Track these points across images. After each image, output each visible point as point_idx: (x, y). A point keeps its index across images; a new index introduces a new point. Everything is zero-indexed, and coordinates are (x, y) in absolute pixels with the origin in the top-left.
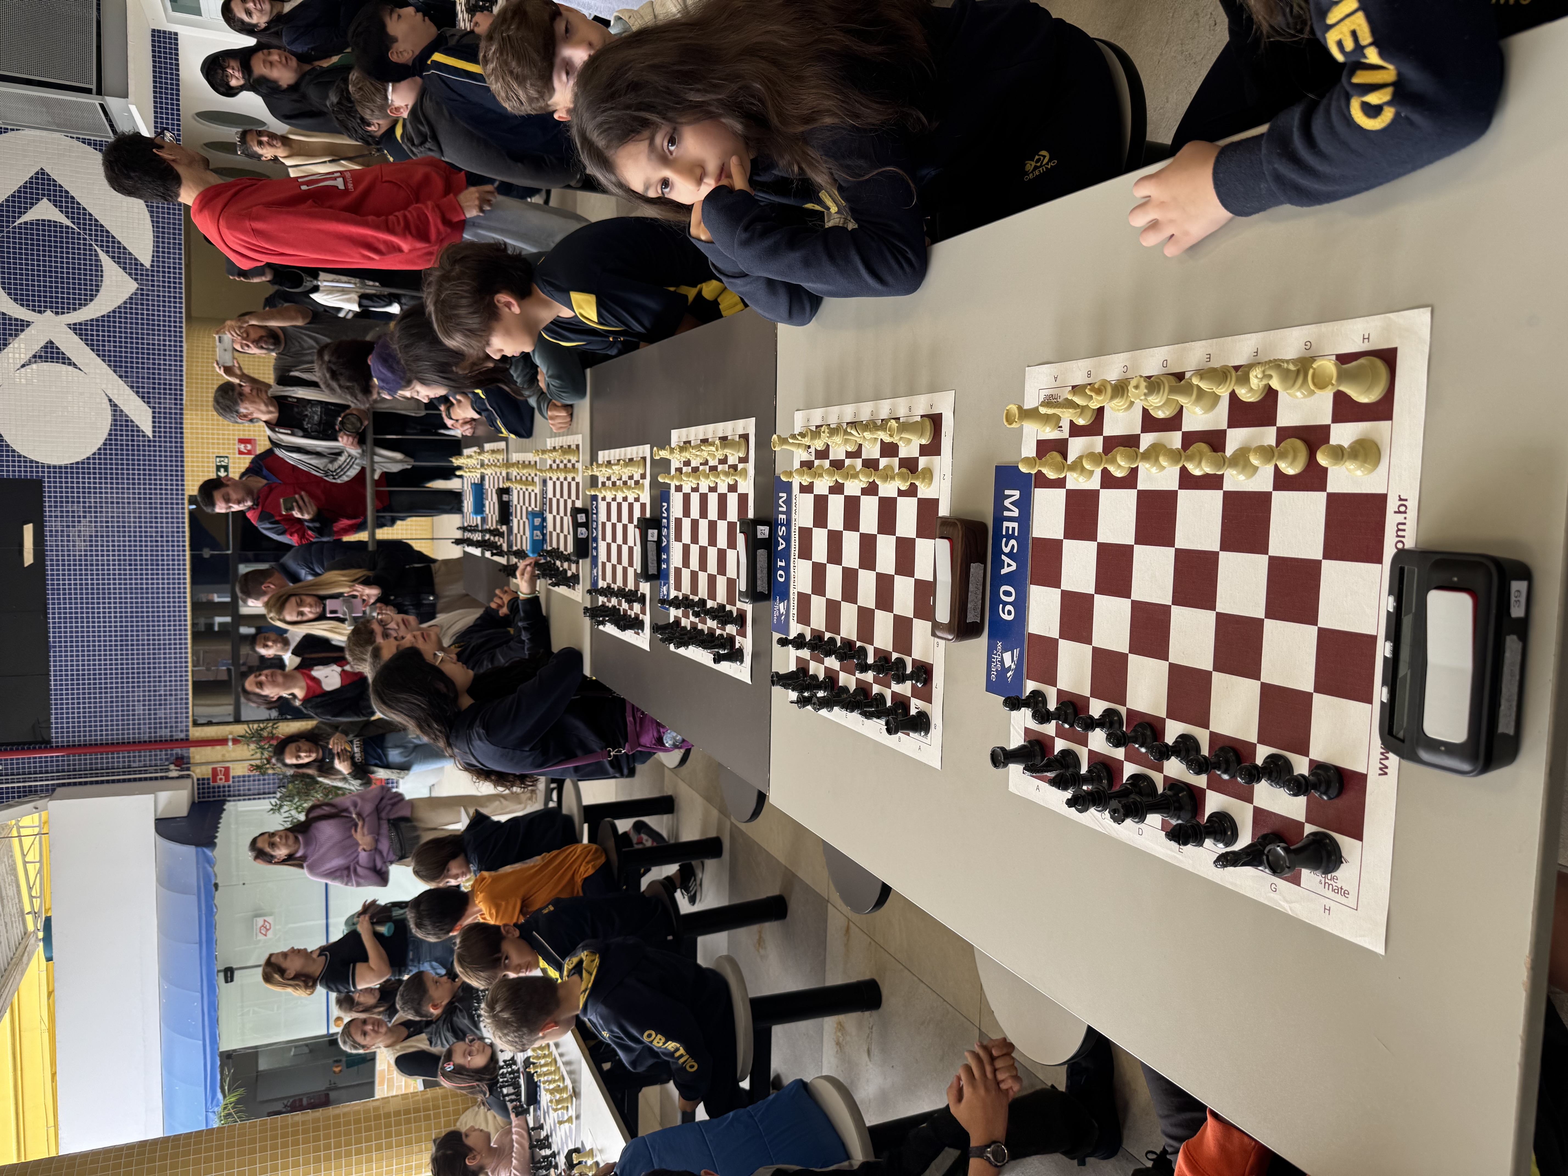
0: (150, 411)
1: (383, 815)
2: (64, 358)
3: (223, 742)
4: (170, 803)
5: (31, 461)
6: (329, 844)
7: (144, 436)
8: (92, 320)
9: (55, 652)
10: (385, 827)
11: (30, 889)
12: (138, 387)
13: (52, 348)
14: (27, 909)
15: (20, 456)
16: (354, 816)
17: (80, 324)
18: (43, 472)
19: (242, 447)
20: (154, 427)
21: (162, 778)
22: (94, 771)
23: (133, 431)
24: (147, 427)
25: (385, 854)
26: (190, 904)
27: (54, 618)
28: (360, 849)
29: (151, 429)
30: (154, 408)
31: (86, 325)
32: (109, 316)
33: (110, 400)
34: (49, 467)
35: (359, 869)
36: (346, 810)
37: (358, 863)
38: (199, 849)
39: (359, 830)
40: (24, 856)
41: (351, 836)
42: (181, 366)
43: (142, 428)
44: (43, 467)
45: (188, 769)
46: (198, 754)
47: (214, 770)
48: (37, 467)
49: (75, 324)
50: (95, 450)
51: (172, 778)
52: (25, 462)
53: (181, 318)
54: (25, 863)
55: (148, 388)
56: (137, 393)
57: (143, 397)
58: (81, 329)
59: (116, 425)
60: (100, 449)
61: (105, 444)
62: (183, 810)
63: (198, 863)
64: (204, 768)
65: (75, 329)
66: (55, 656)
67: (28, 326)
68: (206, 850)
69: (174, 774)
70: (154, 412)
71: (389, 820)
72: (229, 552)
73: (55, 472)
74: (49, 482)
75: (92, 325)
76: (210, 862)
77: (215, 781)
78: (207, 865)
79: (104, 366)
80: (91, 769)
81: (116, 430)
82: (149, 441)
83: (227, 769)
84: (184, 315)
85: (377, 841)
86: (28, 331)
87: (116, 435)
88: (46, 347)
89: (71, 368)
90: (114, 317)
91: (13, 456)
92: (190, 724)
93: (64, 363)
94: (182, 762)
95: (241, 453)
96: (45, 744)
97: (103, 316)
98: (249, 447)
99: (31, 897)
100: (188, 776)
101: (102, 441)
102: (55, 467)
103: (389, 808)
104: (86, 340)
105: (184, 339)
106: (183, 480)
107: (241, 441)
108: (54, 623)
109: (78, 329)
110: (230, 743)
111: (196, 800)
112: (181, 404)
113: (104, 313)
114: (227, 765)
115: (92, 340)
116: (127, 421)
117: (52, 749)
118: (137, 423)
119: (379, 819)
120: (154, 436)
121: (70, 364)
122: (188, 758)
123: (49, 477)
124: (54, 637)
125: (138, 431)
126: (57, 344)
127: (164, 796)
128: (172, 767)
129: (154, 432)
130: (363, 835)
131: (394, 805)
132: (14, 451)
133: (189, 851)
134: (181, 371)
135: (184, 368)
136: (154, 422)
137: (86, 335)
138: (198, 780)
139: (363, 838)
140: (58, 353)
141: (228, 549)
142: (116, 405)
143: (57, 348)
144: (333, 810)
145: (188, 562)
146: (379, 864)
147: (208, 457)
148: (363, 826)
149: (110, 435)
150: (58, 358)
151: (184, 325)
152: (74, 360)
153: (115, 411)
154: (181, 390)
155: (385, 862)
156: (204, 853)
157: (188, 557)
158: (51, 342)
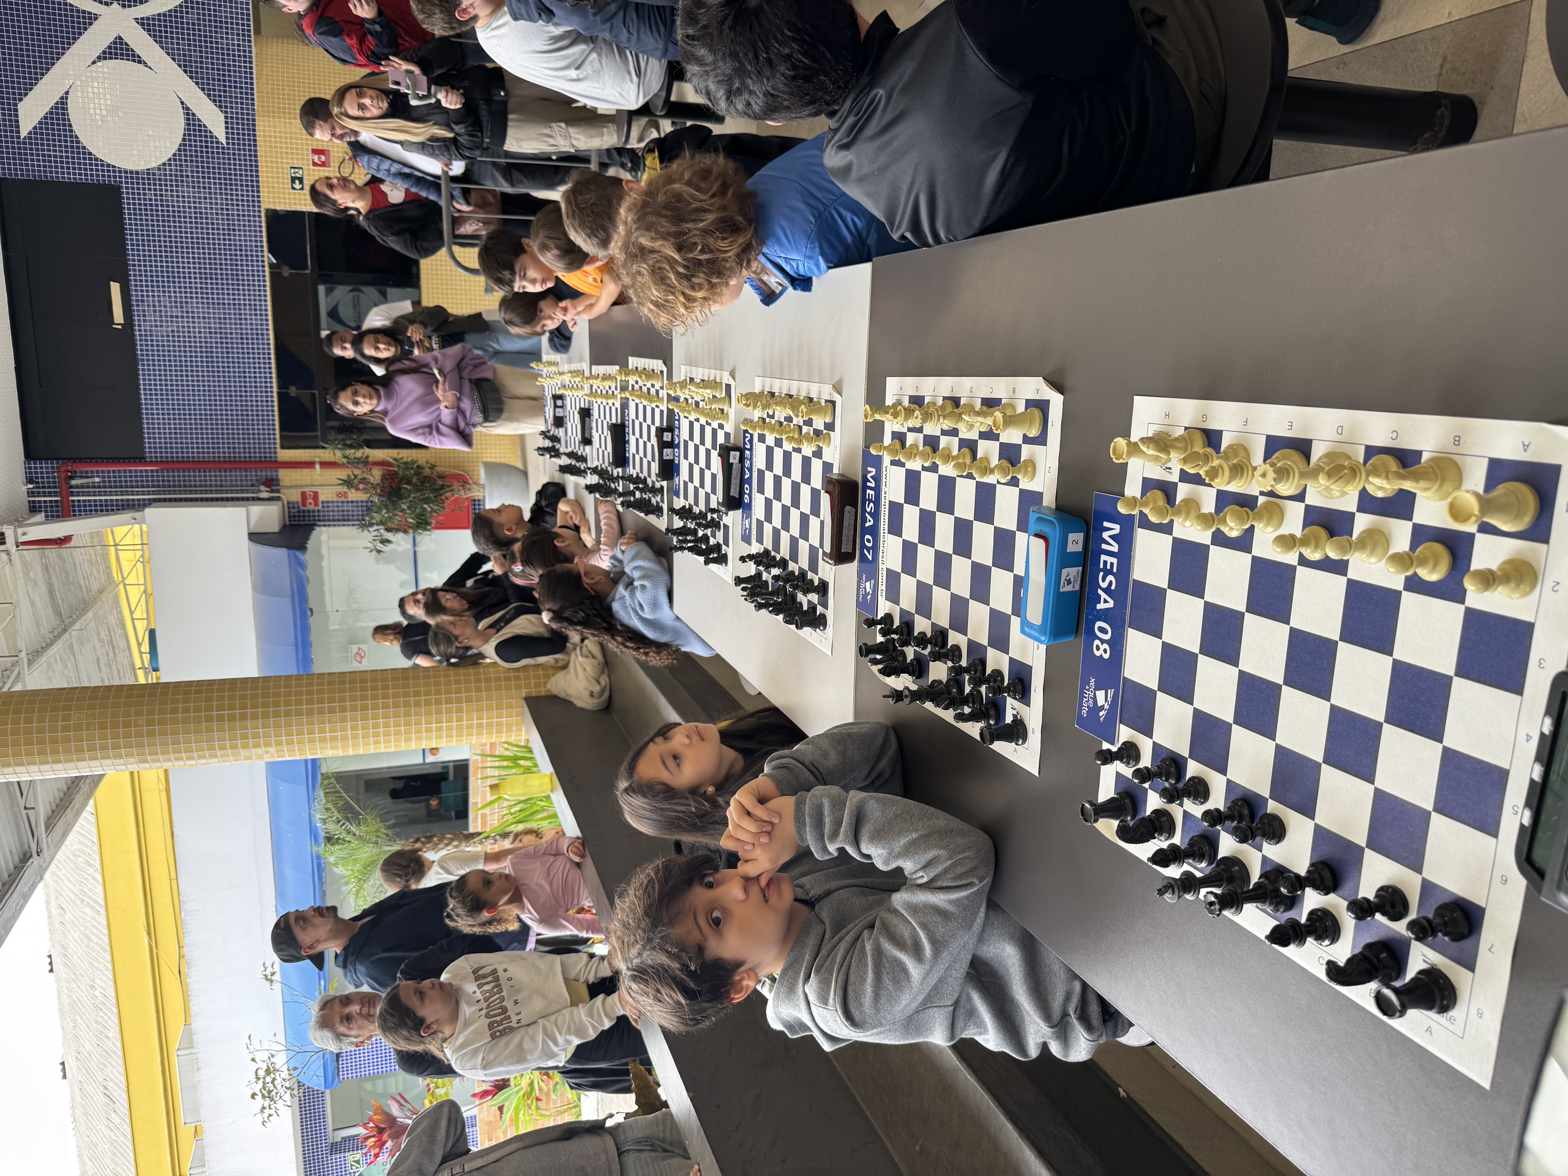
0: (222, 116)
1: (465, 374)
2: (133, 56)
3: (310, 465)
4: (261, 518)
5: (108, 165)
6: (410, 399)
7: (217, 142)
8: (159, 15)
9: (143, 365)
10: (467, 386)
11: (139, 645)
12: (209, 90)
13: (121, 44)
14: (138, 664)
15: (96, 159)
16: (436, 372)
17: (148, 19)
18: (121, 177)
19: (316, 158)
20: (227, 133)
21: (253, 499)
22: (187, 487)
23: (206, 136)
24: (220, 133)
25: (468, 414)
26: (285, 607)
27: (140, 330)
28: (442, 406)
29: (224, 135)
30: (226, 112)
31: (154, 19)
32: (176, 11)
33: (182, 103)
34: (126, 172)
35: (441, 427)
36: (427, 365)
37: (440, 421)
38: (291, 552)
39: (440, 386)
40: (132, 612)
41: (433, 393)
42: (251, 68)
43: (215, 133)
44: (120, 172)
45: (278, 491)
46: (286, 476)
47: (303, 494)
48: (114, 171)
49: (142, 19)
50: (170, 155)
51: (263, 499)
52: (102, 165)
53: (249, 31)
54: (133, 619)
55: (220, 91)
56: (209, 95)
57: (215, 101)
58: (149, 25)
59: (189, 130)
60: (175, 155)
61: (179, 150)
62: (274, 526)
63: (290, 566)
64: (293, 491)
65: (142, 24)
66: (143, 370)
67: (96, 19)
68: (297, 553)
69: (265, 495)
70: (226, 117)
71: (470, 380)
72: (308, 272)
73: (132, 178)
74: (127, 188)
75: (159, 20)
76: (302, 565)
77: (304, 505)
78: (299, 568)
79: (174, 65)
80: (185, 486)
81: (189, 135)
82: (223, 148)
83: (316, 494)
84: (252, 28)
85: (459, 399)
86: (96, 24)
87: (190, 140)
88: (115, 43)
89: (141, 66)
90: (181, 12)
91: (90, 159)
92: (278, 446)
93: (134, 61)
94: (272, 483)
95: (315, 164)
96: (141, 459)
97: (170, 11)
98: (323, 158)
99: (141, 653)
100: (278, 499)
101: (176, 147)
102: (131, 172)
103: (470, 368)
104: (155, 36)
105: (253, 44)
106: (258, 191)
107: (315, 152)
108: (140, 335)
109: (145, 23)
110: (318, 466)
111: (288, 523)
112: (253, 110)
113: (171, 7)
114: (315, 489)
115: (161, 37)
116: (200, 126)
117: (146, 463)
118: (210, 128)
119: (461, 378)
120: (228, 143)
121: (140, 62)
122: (278, 480)
123: (127, 183)
124: (142, 350)
125: (212, 137)
126: (126, 39)
127: (256, 510)
128: (262, 488)
129: (227, 138)
130: (445, 391)
131: (475, 366)
132: (90, 154)
133: (281, 554)
134: (251, 73)
135: (254, 71)
136: (227, 128)
137: (155, 31)
138: (288, 503)
139: (444, 395)
140: (127, 50)
141: (306, 268)
142: (188, 108)
143: (127, 44)
144: (414, 365)
145: (268, 279)
146: (462, 424)
147: (283, 168)
148: (444, 382)
149: (184, 140)
150: (128, 55)
151: (252, 33)
152: (144, 58)
153: (188, 114)
154: (252, 94)
155: (467, 424)
156: (296, 556)
157: (267, 273)
158: (120, 38)
